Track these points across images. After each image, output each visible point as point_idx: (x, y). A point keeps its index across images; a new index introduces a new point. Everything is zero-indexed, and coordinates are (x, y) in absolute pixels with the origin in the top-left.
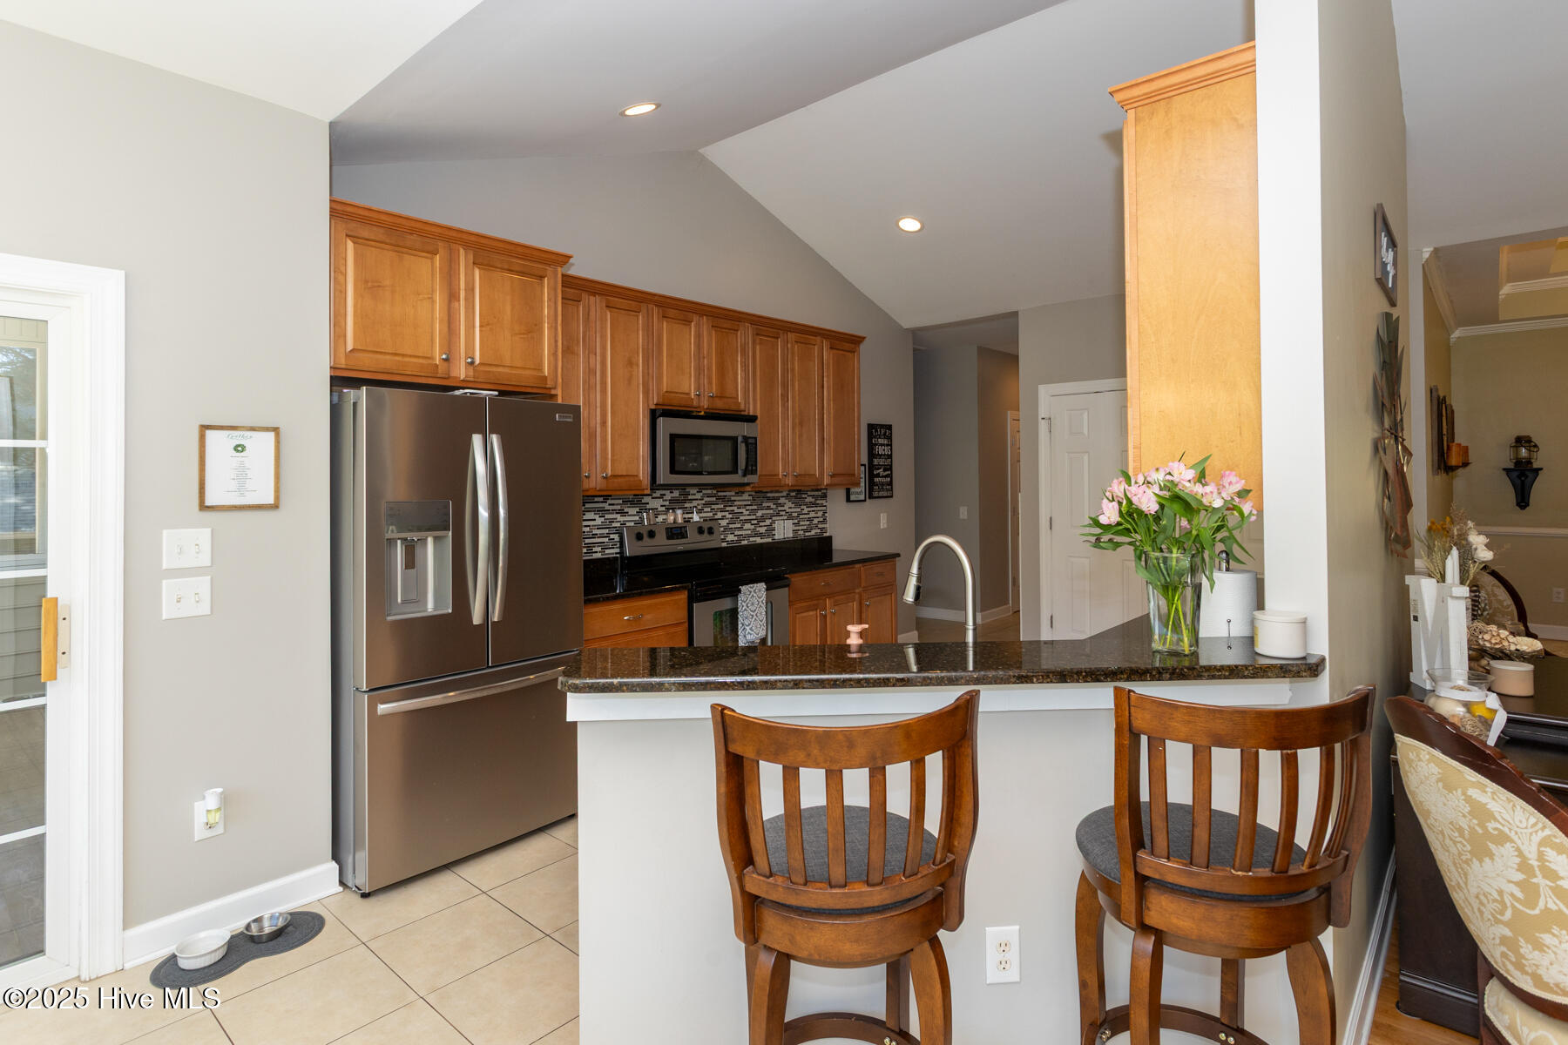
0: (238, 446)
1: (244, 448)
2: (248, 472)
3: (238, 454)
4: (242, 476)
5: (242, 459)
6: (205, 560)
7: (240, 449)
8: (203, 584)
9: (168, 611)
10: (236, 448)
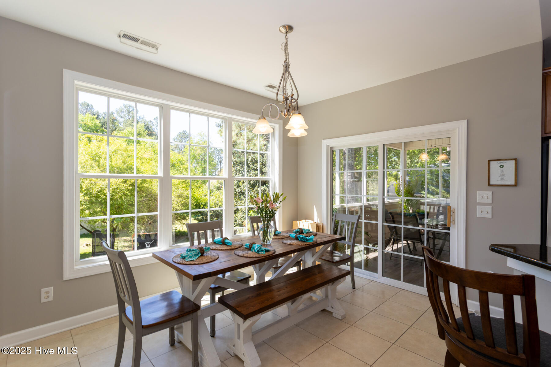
0: (501, 166)
1: (503, 166)
2: (505, 174)
3: (501, 168)
4: (502, 175)
5: (502, 170)
6: (490, 201)
7: (502, 166)
8: (489, 208)
9: (478, 215)
10: (500, 167)
